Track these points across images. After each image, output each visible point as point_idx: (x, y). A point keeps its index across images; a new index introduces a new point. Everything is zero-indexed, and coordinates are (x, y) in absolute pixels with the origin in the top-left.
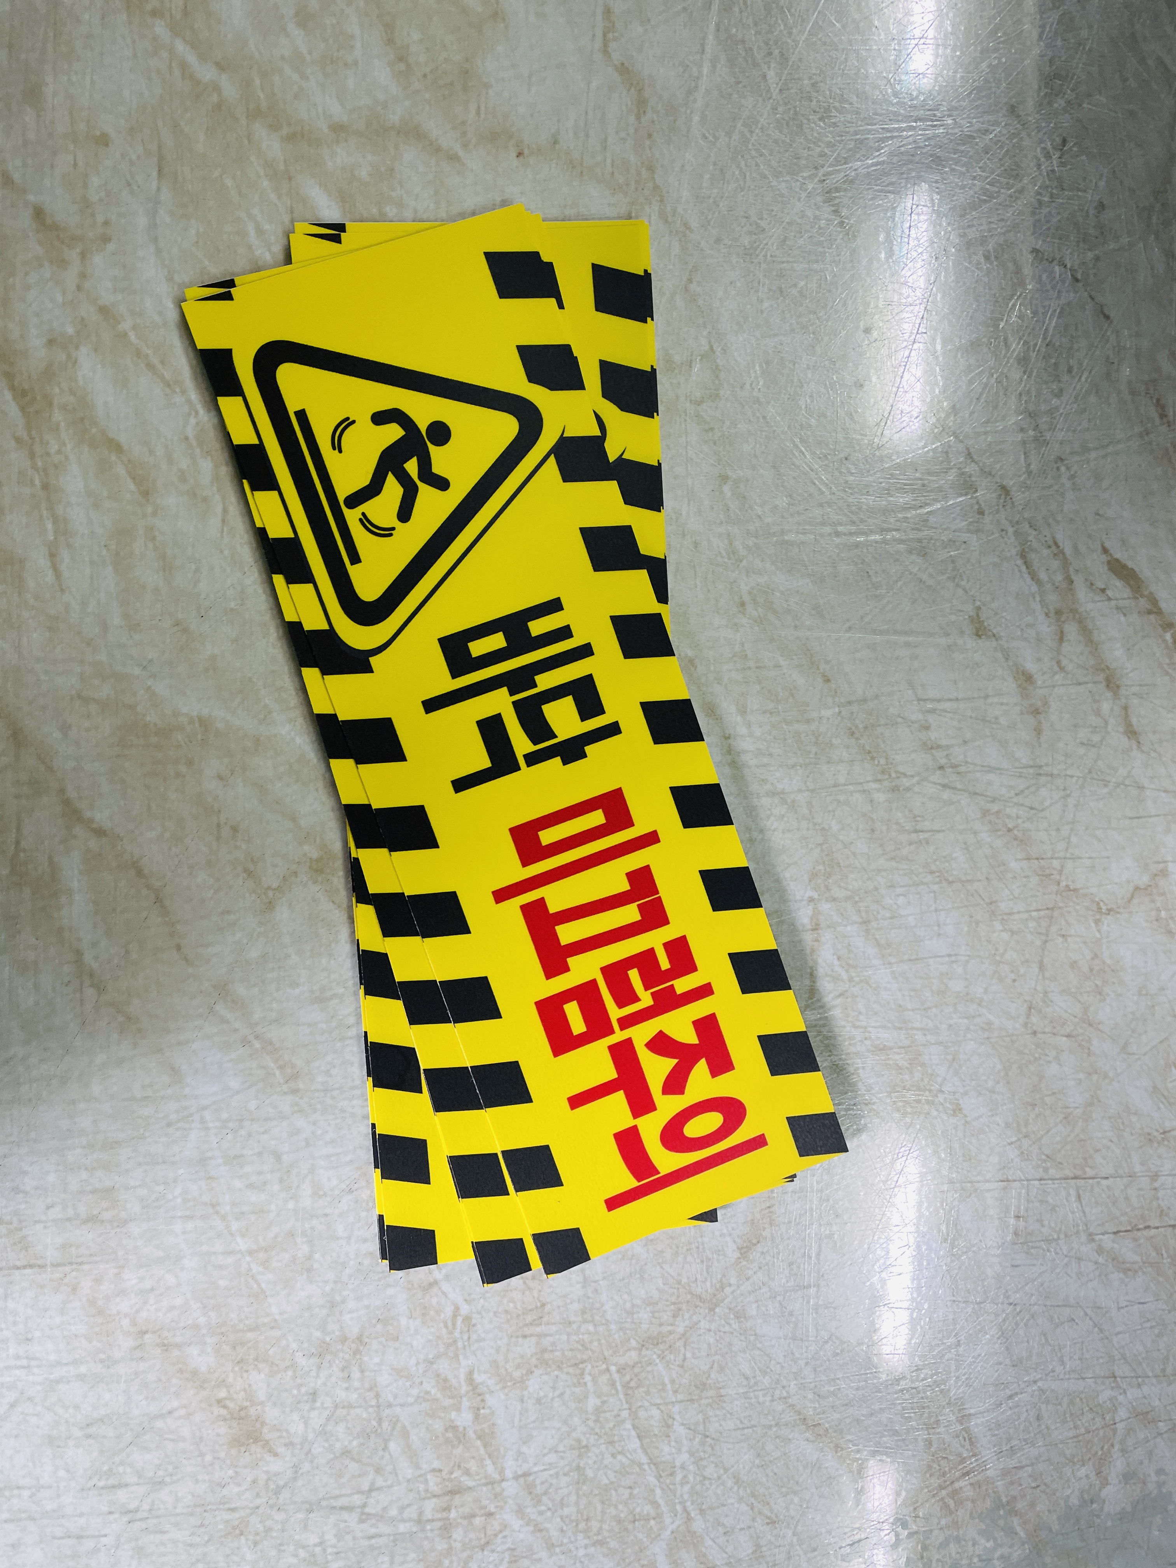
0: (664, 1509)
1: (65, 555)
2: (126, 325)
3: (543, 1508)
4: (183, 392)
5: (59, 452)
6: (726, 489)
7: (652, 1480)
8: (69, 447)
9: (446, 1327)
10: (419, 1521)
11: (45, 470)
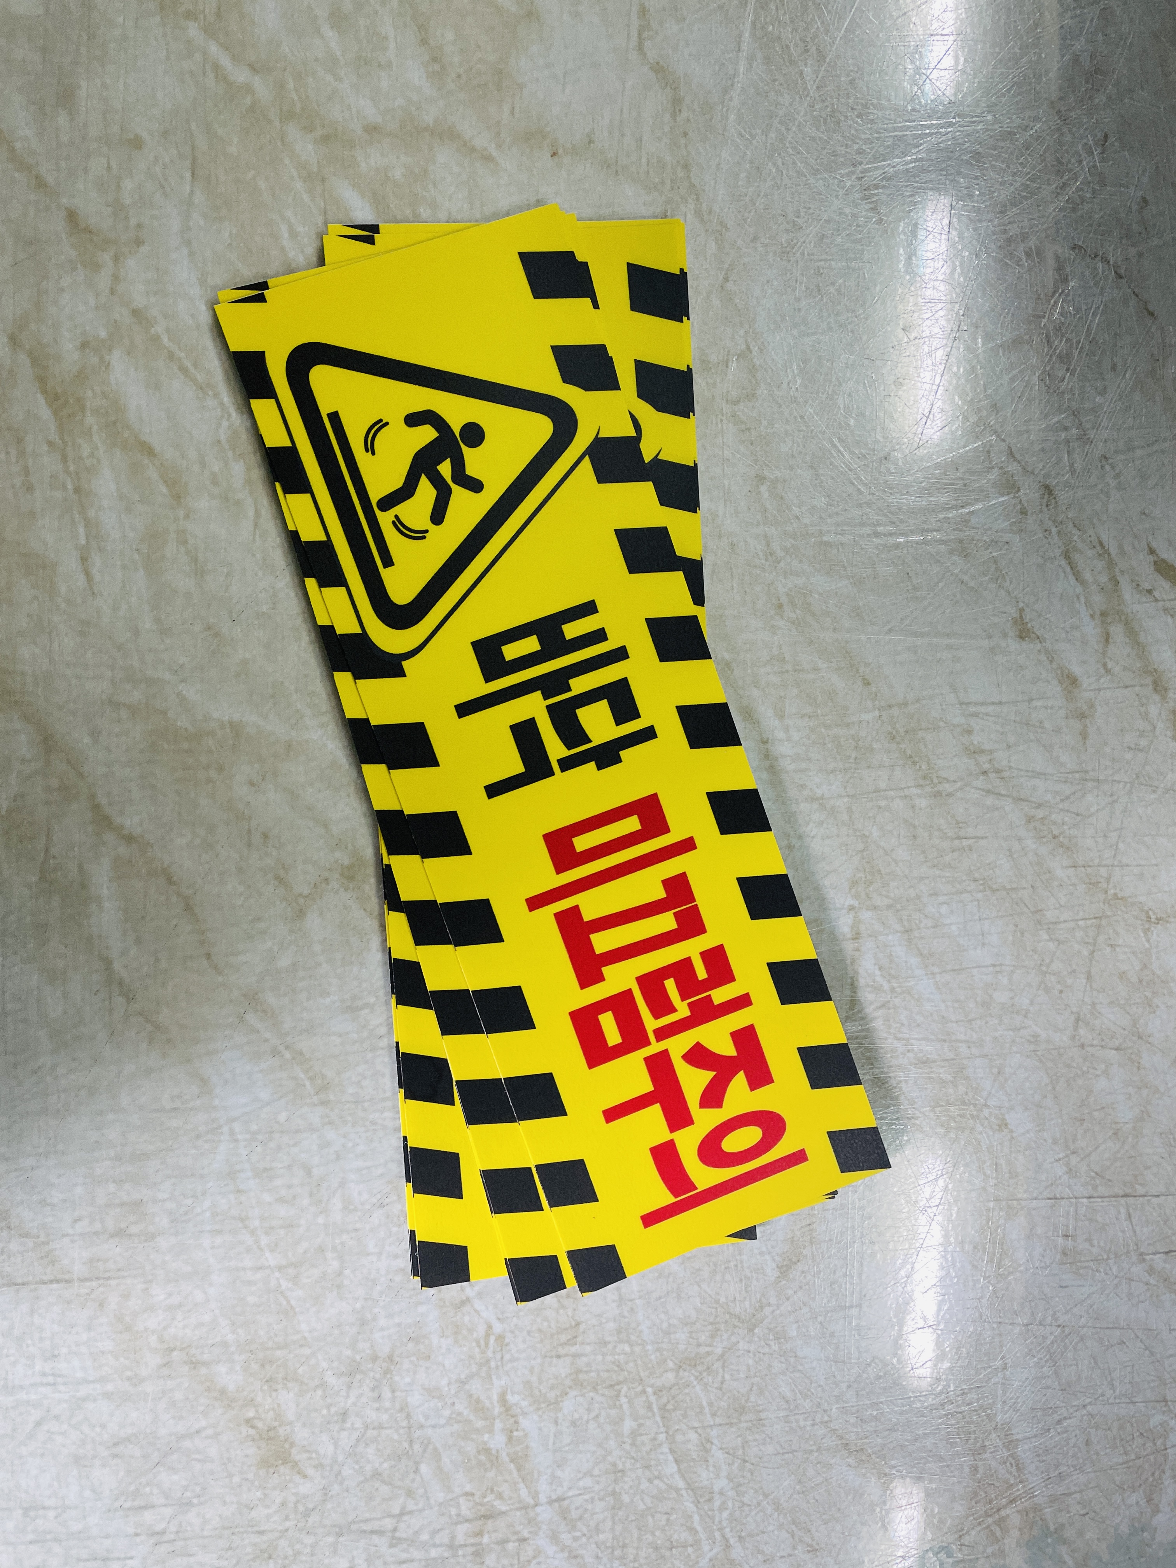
0: (702, 1535)
1: (97, 560)
2: (159, 328)
3: (578, 1534)
4: (216, 395)
5: (91, 455)
6: (763, 489)
7: (690, 1506)
8: (101, 451)
9: (479, 1346)
10: (451, 1546)
11: (77, 474)
